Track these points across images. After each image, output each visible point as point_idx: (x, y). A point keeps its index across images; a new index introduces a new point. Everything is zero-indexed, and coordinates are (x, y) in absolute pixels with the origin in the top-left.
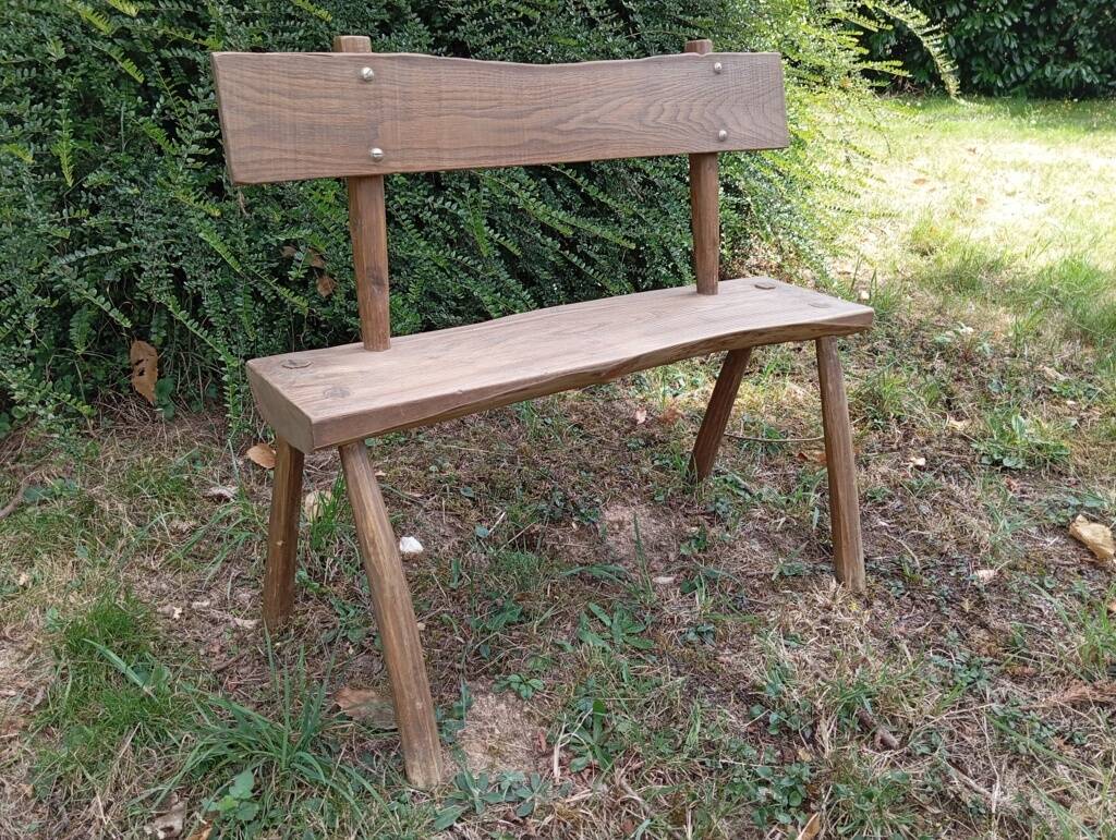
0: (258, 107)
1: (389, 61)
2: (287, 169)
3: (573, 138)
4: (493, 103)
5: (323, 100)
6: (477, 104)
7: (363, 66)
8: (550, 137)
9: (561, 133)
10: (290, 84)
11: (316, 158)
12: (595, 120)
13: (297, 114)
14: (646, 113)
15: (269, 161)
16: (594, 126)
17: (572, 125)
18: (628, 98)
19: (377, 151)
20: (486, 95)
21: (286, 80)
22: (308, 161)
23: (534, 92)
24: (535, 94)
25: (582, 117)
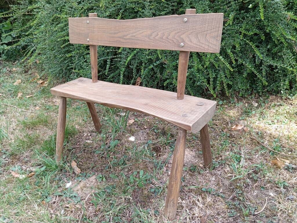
1: (92, 19)
3: (128, 41)
4: (110, 30)
6: (106, 30)
7: (87, 20)
8: (122, 40)
9: (125, 39)
10: (77, 24)
12: (134, 36)
14: (151, 35)
16: (134, 38)
17: (128, 37)
18: (146, 30)
19: (88, 39)
20: (108, 28)
21: (76, 23)
23: (119, 27)
24: (119, 28)
25: (131, 35)
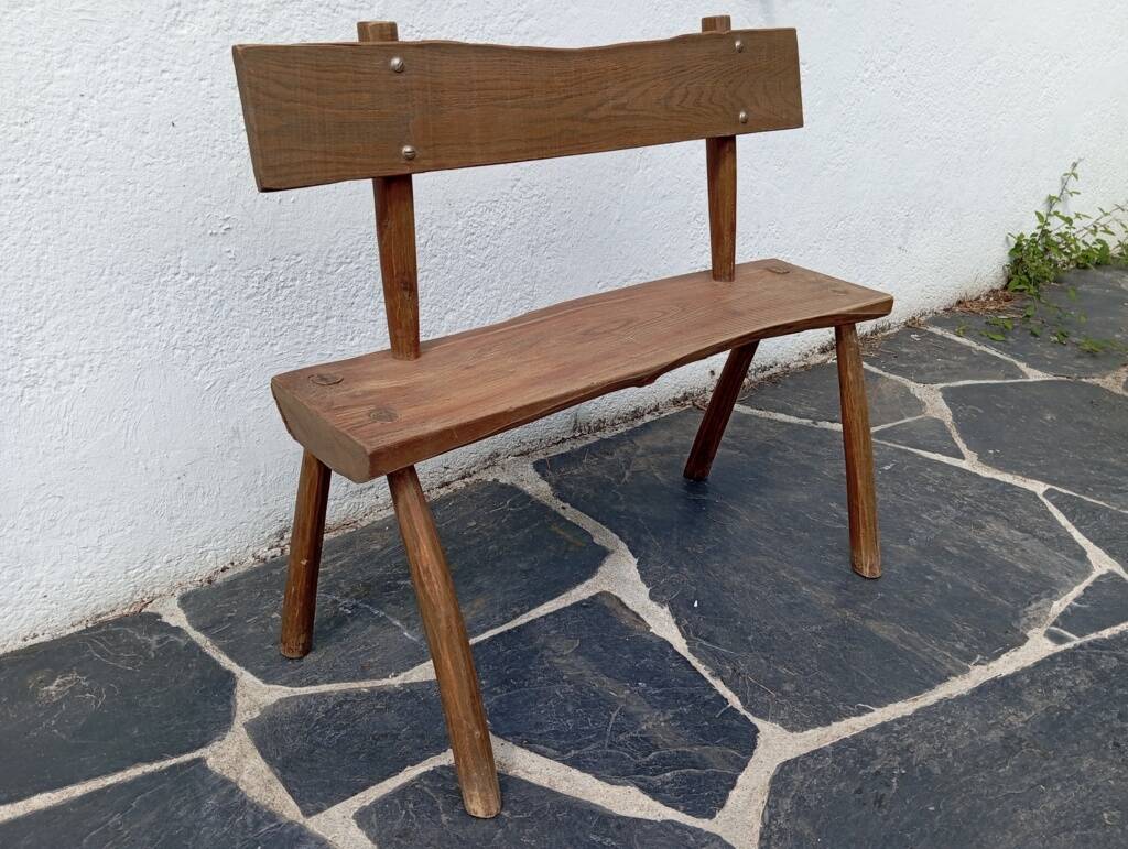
0: (285, 105)
1: (420, 50)
2: (317, 172)
3: (604, 126)
4: (524, 92)
5: (352, 95)
6: (509, 94)
7: (393, 56)
8: (580, 127)
9: (591, 121)
10: (318, 79)
11: (347, 159)
12: (624, 107)
13: (326, 110)
14: (670, 97)
15: (299, 164)
16: (622, 113)
17: (602, 112)
18: (655, 82)
19: (407, 149)
20: (516, 84)
21: (315, 74)
22: (339, 162)
23: (564, 78)
24: (565, 81)
25: (612, 103)
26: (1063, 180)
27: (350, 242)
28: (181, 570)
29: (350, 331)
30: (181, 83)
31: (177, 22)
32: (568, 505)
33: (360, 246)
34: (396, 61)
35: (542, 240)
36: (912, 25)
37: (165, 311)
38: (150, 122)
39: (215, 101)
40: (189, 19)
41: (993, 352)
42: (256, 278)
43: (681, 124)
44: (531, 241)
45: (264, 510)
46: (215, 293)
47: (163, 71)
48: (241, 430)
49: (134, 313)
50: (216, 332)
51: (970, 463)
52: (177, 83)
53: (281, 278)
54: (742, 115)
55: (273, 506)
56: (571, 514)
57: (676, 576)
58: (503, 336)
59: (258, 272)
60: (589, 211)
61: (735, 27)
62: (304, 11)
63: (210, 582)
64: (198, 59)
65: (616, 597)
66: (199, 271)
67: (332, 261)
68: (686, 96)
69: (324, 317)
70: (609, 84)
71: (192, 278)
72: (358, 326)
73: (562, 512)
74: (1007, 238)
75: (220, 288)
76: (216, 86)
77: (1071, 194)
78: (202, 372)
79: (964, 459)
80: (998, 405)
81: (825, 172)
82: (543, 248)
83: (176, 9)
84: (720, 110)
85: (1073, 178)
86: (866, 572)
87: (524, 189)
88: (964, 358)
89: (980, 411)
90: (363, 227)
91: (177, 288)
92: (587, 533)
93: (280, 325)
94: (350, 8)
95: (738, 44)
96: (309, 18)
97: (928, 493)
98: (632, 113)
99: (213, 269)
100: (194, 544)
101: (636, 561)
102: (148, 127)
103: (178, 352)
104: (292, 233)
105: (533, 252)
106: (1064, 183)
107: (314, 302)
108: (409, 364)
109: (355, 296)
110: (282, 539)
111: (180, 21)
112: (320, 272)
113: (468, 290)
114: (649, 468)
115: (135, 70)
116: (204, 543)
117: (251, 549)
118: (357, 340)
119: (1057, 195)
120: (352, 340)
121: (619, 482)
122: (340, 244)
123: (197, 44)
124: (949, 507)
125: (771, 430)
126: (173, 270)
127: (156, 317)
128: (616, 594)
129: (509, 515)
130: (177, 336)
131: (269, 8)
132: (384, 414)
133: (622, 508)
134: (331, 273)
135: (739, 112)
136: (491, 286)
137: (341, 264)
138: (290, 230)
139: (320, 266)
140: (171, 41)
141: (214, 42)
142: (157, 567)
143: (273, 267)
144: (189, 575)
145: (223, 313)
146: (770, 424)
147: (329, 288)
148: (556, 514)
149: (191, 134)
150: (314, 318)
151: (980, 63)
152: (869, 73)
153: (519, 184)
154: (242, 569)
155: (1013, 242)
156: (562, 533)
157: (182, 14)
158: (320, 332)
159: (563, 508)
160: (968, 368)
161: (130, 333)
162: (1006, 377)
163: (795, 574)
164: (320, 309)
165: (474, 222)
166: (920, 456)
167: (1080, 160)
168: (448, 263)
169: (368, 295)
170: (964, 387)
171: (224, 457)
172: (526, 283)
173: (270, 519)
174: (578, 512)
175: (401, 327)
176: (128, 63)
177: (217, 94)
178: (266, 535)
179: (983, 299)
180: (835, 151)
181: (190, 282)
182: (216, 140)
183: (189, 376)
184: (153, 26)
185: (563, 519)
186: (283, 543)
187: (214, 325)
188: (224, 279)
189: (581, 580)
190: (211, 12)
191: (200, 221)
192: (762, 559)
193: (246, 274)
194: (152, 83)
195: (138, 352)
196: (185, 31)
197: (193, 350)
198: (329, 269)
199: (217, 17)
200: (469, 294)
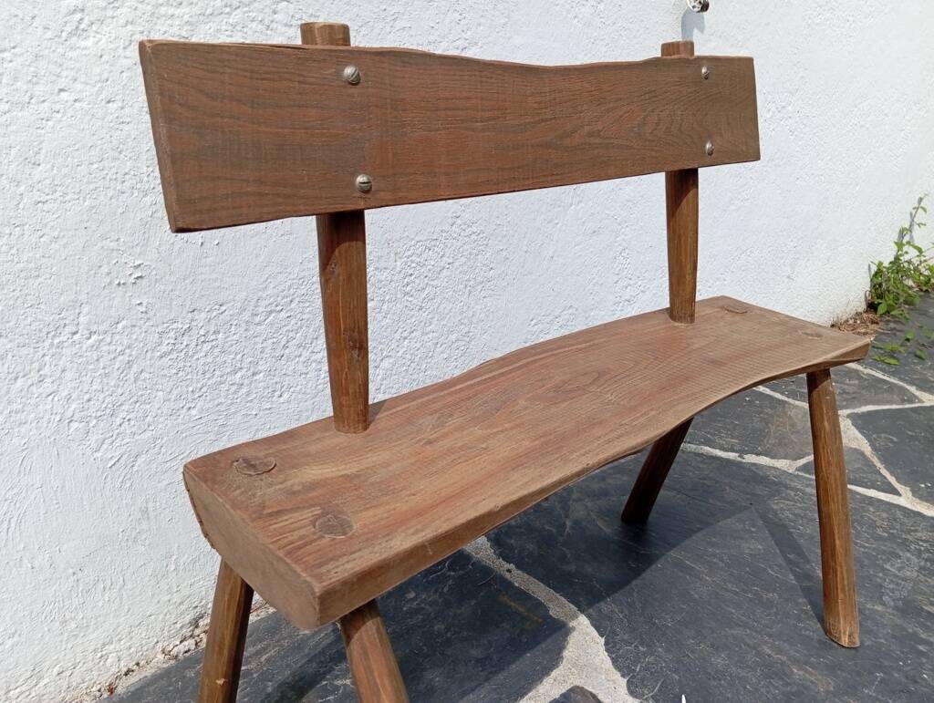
0: (210, 121)
4: (496, 114)
5: (296, 110)
7: (346, 65)
9: (566, 149)
10: (253, 88)
11: (288, 191)
12: (598, 133)
13: (262, 128)
17: (575, 140)
19: (362, 179)
20: (488, 104)
21: (248, 82)
22: (278, 195)
23: (538, 99)
25: (587, 129)
26: (911, 214)
27: (281, 288)
28: (75, 680)
29: (279, 386)
30: (84, 105)
31: (77, 32)
32: (512, 566)
33: (292, 291)
34: (349, 71)
35: (479, 279)
36: (806, 69)
37: (60, 378)
38: (43, 151)
39: (126, 128)
40: (94, 28)
41: (879, 375)
42: (172, 334)
43: (654, 154)
44: (468, 280)
45: (176, 598)
46: (122, 353)
47: (61, 90)
48: (151, 509)
49: (20, 382)
50: (123, 398)
51: (906, 499)
52: (78, 104)
53: (202, 332)
54: (708, 146)
55: (186, 592)
56: (519, 578)
57: (652, 659)
58: (462, 395)
59: (175, 326)
60: (525, 249)
61: (698, 52)
62: (234, 26)
63: (111, 690)
64: (105, 76)
65: (591, 693)
66: (102, 328)
67: (261, 310)
68: (657, 124)
69: (250, 373)
70: (585, 107)
71: (94, 337)
72: (287, 381)
73: (507, 575)
74: (869, 266)
75: (129, 347)
76: (127, 110)
77: (919, 225)
78: (105, 446)
79: (900, 495)
80: (909, 433)
81: (733, 207)
82: (479, 287)
83: (78, 16)
84: (689, 140)
85: (920, 211)
86: (845, 641)
87: (463, 227)
88: (856, 382)
89: (895, 439)
90: (296, 271)
91: (74, 350)
92: (540, 604)
93: (199, 385)
94: (286, 25)
95: (704, 70)
96: (240, 34)
97: (880, 538)
98: (607, 141)
99: (120, 326)
100: (92, 648)
101: (603, 640)
102: (41, 157)
103: (74, 425)
104: (216, 280)
105: (470, 292)
106: (912, 217)
107: (239, 356)
108: (357, 439)
109: (285, 347)
110: (197, 627)
111: (83, 30)
112: (247, 322)
113: (405, 334)
114: (589, 515)
115: (25, 87)
116: (104, 645)
117: (160, 644)
118: (285, 396)
119: (907, 226)
120: (281, 396)
121: (562, 536)
122: (270, 291)
123: (104, 58)
124: (908, 555)
125: (701, 466)
126: (72, 328)
127: (48, 386)
128: (590, 689)
129: (450, 582)
130: (73, 407)
131: (193, 20)
132: (333, 522)
133: (572, 567)
134: (259, 324)
135: (705, 143)
136: (428, 329)
137: (271, 312)
138: (214, 276)
139: (246, 316)
140: (70, 54)
141: (126, 57)
142: (46, 681)
143: (192, 320)
144: (85, 686)
145: (132, 376)
146: (699, 459)
147: (257, 339)
148: (502, 580)
149: (95, 166)
150: (239, 375)
151: (856, 107)
152: (771, 113)
153: (459, 221)
154: (148, 672)
155: (874, 269)
156: (513, 604)
157: (86, 22)
158: (244, 390)
159: (509, 571)
160: (864, 392)
161: (14, 407)
162: (903, 401)
163: (780, 651)
164: (245, 365)
165: (412, 262)
166: (858, 493)
167: (926, 195)
168: (385, 307)
169: (299, 346)
170: (869, 413)
171: (130, 543)
172: (462, 324)
173: (183, 607)
174: (526, 576)
175: (347, 394)
176: (16, 79)
177: (128, 120)
178: (179, 626)
179: (851, 322)
180: (741, 187)
181: (91, 341)
182: (126, 174)
183: (89, 452)
184: (49, 34)
185: (509, 585)
186: (197, 632)
187: (120, 391)
188: (134, 337)
189: (546, 671)
190: (122, 22)
191: (105, 269)
192: (737, 632)
193: (160, 329)
194: (46, 104)
195: (24, 429)
196: (90, 43)
197: (94, 422)
198: (257, 319)
199: (130, 27)
200: (405, 338)
